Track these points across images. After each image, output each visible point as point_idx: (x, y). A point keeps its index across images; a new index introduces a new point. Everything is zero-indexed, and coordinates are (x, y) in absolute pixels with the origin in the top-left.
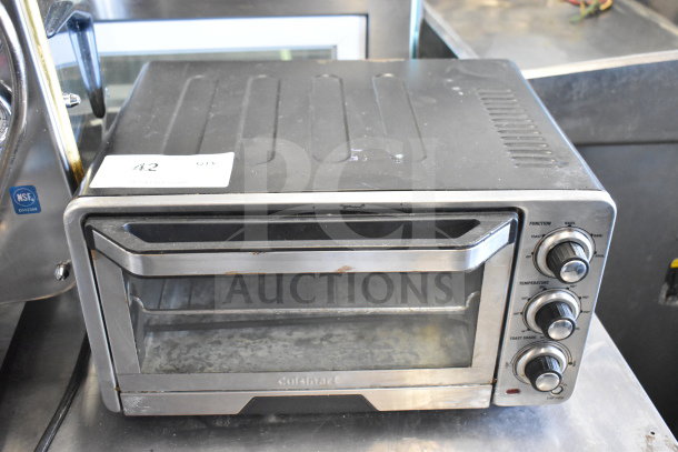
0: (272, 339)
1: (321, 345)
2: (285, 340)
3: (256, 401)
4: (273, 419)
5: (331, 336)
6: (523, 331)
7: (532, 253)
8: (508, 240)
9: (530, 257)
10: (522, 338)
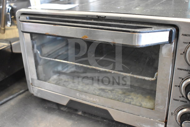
6: (180, 97)
7: (184, 52)
8: (169, 41)
9: (183, 54)
10: (180, 101)
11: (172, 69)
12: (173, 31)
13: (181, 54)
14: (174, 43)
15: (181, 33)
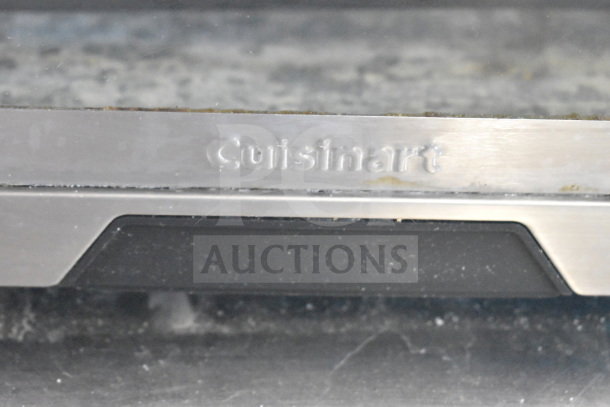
0: (191, 62)
1: (360, 85)
2: (236, 66)
3: (131, 229)
4: (186, 321)
5: (394, 61)
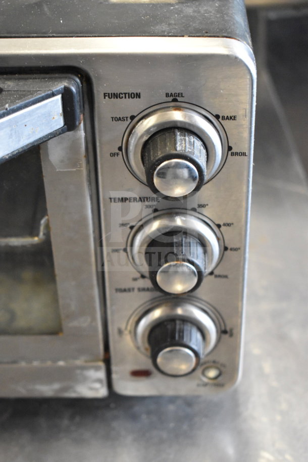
6: (135, 279)
7: (120, 149)
8: (65, 125)
9: (118, 154)
10: (136, 290)
11: (92, 203)
12: (74, 89)
13: (113, 155)
14: (82, 125)
15: (99, 90)
